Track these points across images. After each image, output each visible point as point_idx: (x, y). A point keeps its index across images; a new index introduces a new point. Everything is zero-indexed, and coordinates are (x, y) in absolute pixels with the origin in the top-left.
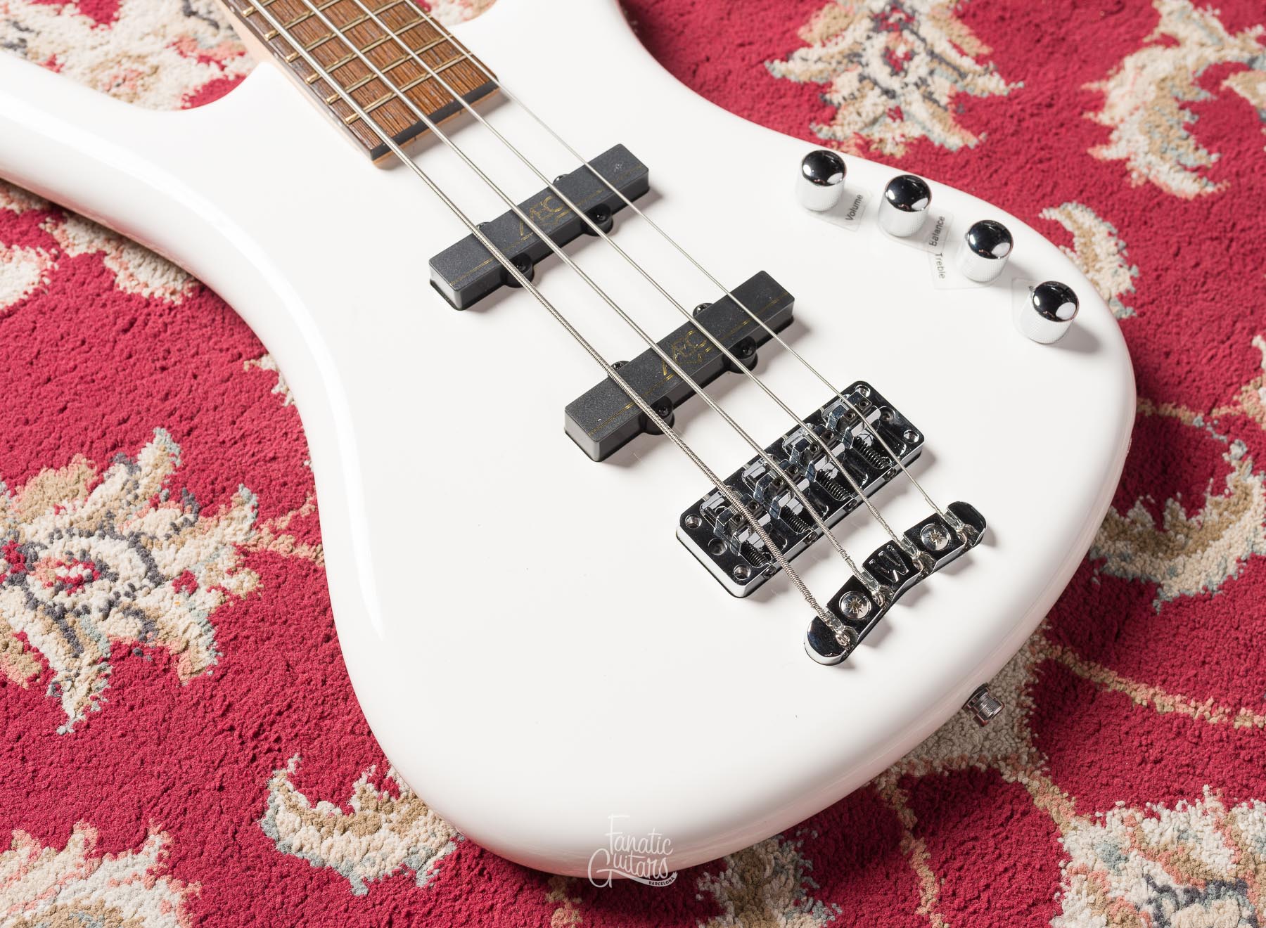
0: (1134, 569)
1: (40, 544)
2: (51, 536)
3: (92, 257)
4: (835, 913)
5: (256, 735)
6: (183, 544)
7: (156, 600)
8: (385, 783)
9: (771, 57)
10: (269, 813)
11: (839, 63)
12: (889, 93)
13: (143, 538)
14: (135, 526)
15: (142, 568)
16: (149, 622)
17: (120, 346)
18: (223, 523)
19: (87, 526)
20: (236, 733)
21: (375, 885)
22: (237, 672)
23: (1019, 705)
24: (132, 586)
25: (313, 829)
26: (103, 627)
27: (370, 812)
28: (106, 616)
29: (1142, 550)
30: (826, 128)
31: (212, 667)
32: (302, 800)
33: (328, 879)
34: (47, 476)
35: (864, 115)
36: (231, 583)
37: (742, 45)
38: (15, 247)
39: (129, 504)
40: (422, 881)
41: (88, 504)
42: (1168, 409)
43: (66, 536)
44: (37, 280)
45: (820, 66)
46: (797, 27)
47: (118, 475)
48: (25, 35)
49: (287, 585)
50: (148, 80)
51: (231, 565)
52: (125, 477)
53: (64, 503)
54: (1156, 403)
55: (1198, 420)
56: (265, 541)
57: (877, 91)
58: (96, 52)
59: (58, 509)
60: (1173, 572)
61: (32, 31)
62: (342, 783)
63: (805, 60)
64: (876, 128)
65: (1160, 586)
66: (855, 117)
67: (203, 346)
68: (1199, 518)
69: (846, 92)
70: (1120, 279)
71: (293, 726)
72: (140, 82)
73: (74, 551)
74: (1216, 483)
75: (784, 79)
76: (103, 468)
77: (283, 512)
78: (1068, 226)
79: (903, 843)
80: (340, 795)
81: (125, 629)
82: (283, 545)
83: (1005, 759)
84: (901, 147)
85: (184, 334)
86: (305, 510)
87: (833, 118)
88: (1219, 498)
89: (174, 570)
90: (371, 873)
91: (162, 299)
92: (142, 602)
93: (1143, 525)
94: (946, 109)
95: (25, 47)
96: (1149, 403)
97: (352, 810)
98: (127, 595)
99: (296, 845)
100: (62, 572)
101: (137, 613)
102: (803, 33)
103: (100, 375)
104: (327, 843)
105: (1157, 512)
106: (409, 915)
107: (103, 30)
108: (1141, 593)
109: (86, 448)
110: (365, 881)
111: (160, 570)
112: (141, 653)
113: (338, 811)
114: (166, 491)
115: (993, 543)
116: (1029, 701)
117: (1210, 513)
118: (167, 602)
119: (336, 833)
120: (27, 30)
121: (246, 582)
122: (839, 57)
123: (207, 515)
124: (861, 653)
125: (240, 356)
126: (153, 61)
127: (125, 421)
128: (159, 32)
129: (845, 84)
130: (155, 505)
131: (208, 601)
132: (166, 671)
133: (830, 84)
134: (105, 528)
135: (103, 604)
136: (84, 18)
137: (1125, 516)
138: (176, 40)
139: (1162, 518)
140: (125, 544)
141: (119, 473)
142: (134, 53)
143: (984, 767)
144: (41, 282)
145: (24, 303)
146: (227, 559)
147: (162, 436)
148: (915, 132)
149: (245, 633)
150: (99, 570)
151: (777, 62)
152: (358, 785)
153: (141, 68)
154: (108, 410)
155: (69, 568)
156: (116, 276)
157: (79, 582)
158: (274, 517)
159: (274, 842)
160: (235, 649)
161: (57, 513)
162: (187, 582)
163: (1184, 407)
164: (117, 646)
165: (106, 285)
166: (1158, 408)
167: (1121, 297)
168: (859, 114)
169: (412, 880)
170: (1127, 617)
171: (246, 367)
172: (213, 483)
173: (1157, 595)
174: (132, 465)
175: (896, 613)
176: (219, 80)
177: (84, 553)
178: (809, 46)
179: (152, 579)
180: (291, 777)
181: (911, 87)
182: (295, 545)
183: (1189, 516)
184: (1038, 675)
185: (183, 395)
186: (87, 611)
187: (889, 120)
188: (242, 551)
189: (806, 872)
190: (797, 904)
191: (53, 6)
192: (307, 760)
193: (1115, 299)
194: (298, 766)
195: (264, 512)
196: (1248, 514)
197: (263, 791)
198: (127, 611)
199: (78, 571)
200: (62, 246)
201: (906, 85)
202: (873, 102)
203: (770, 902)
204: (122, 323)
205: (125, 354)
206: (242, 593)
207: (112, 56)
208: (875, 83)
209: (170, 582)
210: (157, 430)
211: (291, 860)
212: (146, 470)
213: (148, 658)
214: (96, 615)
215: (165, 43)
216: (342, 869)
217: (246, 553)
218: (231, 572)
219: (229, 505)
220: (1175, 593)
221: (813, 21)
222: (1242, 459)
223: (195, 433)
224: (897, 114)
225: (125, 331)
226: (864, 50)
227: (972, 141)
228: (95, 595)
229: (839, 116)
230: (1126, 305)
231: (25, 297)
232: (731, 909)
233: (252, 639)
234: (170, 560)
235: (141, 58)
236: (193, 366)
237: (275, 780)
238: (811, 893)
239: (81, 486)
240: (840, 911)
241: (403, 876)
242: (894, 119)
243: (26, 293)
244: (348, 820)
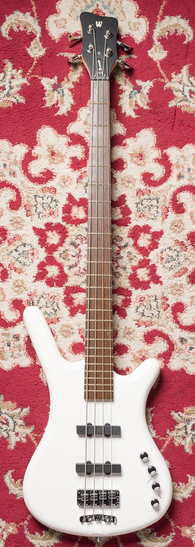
0: (140, 536)
1: (2, 413)
2: (5, 413)
3: (39, 366)
4: (60, 543)
5: (11, 464)
6: (20, 428)
7: (12, 434)
8: (22, 482)
9: (174, 410)
10: (6, 475)
11: (184, 420)
12: (186, 433)
13: (16, 423)
14: (16, 420)
15: (13, 428)
16: (9, 437)
17: (33, 387)
18: (27, 429)
19: (10, 415)
20: (9, 461)
21: (12, 494)
22: (15, 453)
23: (107, 539)
24: (10, 429)
25: (10, 481)
26: (3, 433)
27: (18, 485)
28: (4, 431)
29: (144, 535)
30: (169, 432)
31: (12, 449)
32: (11, 477)
33: (7, 489)
34: (10, 402)
35: (178, 434)
36: (22, 439)
37: (172, 403)
38: (29, 356)
39: (17, 416)
40: (17, 498)
41: (13, 411)
42: (170, 520)
43: (6, 415)
44: (29, 365)
45: (180, 418)
46: (185, 407)
47: (18, 410)
48: (57, 309)
49: (29, 445)
50: (71, 335)
51: (24, 437)
52: (20, 411)
53: (9, 409)
54: (170, 518)
55: (173, 525)
56: (31, 436)
57: (184, 431)
58: (67, 321)
59: (8, 409)
60: (145, 541)
61: (59, 309)
62: (17, 478)
63: (179, 415)
64: (178, 438)
65: (141, 541)
66: (176, 433)
67: (44, 397)
68: (157, 538)
69: (179, 427)
70: (187, 495)
71: (16, 466)
72: (69, 334)
73: (6, 418)
74: (165, 535)
75: (172, 416)
76: (18, 406)
77: (36, 434)
78: (189, 480)
79: (76, 542)
80: (16, 480)
81: (6, 435)
82: (33, 439)
83: (98, 544)
84: (178, 444)
85: (43, 392)
86: (39, 436)
87: (172, 431)
88: (163, 538)
89: (16, 431)
90: (12, 492)
91: (44, 383)
92: (10, 433)
93: (148, 532)
94: (193, 443)
95: (56, 312)
96: (169, 517)
97: (16, 483)
98: (9, 430)
99: (6, 482)
100: (3, 420)
101: (8, 434)
102: (185, 409)
103: (27, 390)
104: (10, 484)
105: (152, 532)
106: (13, 501)
107: (70, 317)
108: (137, 540)
109: (18, 402)
110: (11, 493)
111: (15, 430)
112: (5, 440)
113: (14, 482)
114: (23, 418)
115: (115, 524)
116: (108, 540)
117: (159, 539)
118: (13, 435)
119: (12, 484)
120: (59, 308)
121: (24, 441)
122: (185, 419)
123: (26, 426)
124: (85, 523)
125: (48, 403)
126: (74, 331)
127: (25, 401)
128: (79, 325)
129: (181, 425)
130: (21, 419)
131: (18, 440)
132: (6, 445)
133: (178, 424)
134: (12, 417)
135: (5, 429)
136: (69, 312)
137: (147, 529)
138: (80, 329)
139: (152, 533)
140: (13, 422)
141: (19, 409)
142: (72, 327)
143: (94, 542)
144: (29, 366)
145: (25, 368)
146: (24, 435)
147: (29, 407)
148: (183, 444)
149: (19, 448)
150: (7, 424)
151: (174, 412)
152: (19, 480)
153: (71, 331)
154: (24, 398)
155: (4, 420)
156: (40, 373)
157: (4, 424)
158: (35, 433)
159: (4, 479)
160: (17, 449)
161: (8, 410)
162: (17, 434)
163: (173, 522)
164: (3, 437)
165: (38, 374)
166: (169, 519)
167: (184, 498)
168: (177, 433)
169: (16, 497)
170: (132, 541)
171: (47, 406)
172: (30, 422)
173: (139, 542)
174: (22, 410)
175: (95, 522)
176: (81, 343)
177: (7, 419)
178: (183, 412)
179: (13, 430)
180: (12, 472)
181: (191, 435)
182: (34, 440)
183: (156, 536)
184: (113, 538)
185: (36, 403)
186: (2, 428)
187: (181, 438)
188: (27, 435)
189: (62, 535)
190: (57, 538)
191: (66, 305)
192: (15, 472)
193: (182, 498)
194: (14, 471)
195: (34, 432)
196: (164, 543)
197: (7, 472)
198: (7, 433)
199: (5, 422)
200: (37, 360)
201: (191, 434)
202: (182, 433)
203: (54, 535)
204: (36, 383)
205: (33, 390)
206: (23, 442)
207: (68, 325)
208: (186, 429)
209: (15, 433)
210: (28, 407)
211: (5, 483)
212: (23, 412)
213: (5, 441)
214: (3, 430)
215: (79, 328)
216: (10, 489)
217: (27, 436)
218: (24, 438)
219: (30, 426)
220: (142, 544)
221: (189, 407)
222: (173, 536)
223: (33, 411)
224: (184, 438)
225: (35, 385)
226: (191, 421)
227: (191, 453)
228: (5, 427)
229: (173, 431)
230: (183, 500)
231: (25, 367)
232: (49, 532)
233: (20, 450)
234: (17, 429)
235: (72, 329)
236: (40, 399)
237: (10, 471)
238: (60, 538)
239: (13, 407)
240: (61, 543)
241: (16, 496)
242: (182, 438)
243: (26, 366)
244: (15, 484)
